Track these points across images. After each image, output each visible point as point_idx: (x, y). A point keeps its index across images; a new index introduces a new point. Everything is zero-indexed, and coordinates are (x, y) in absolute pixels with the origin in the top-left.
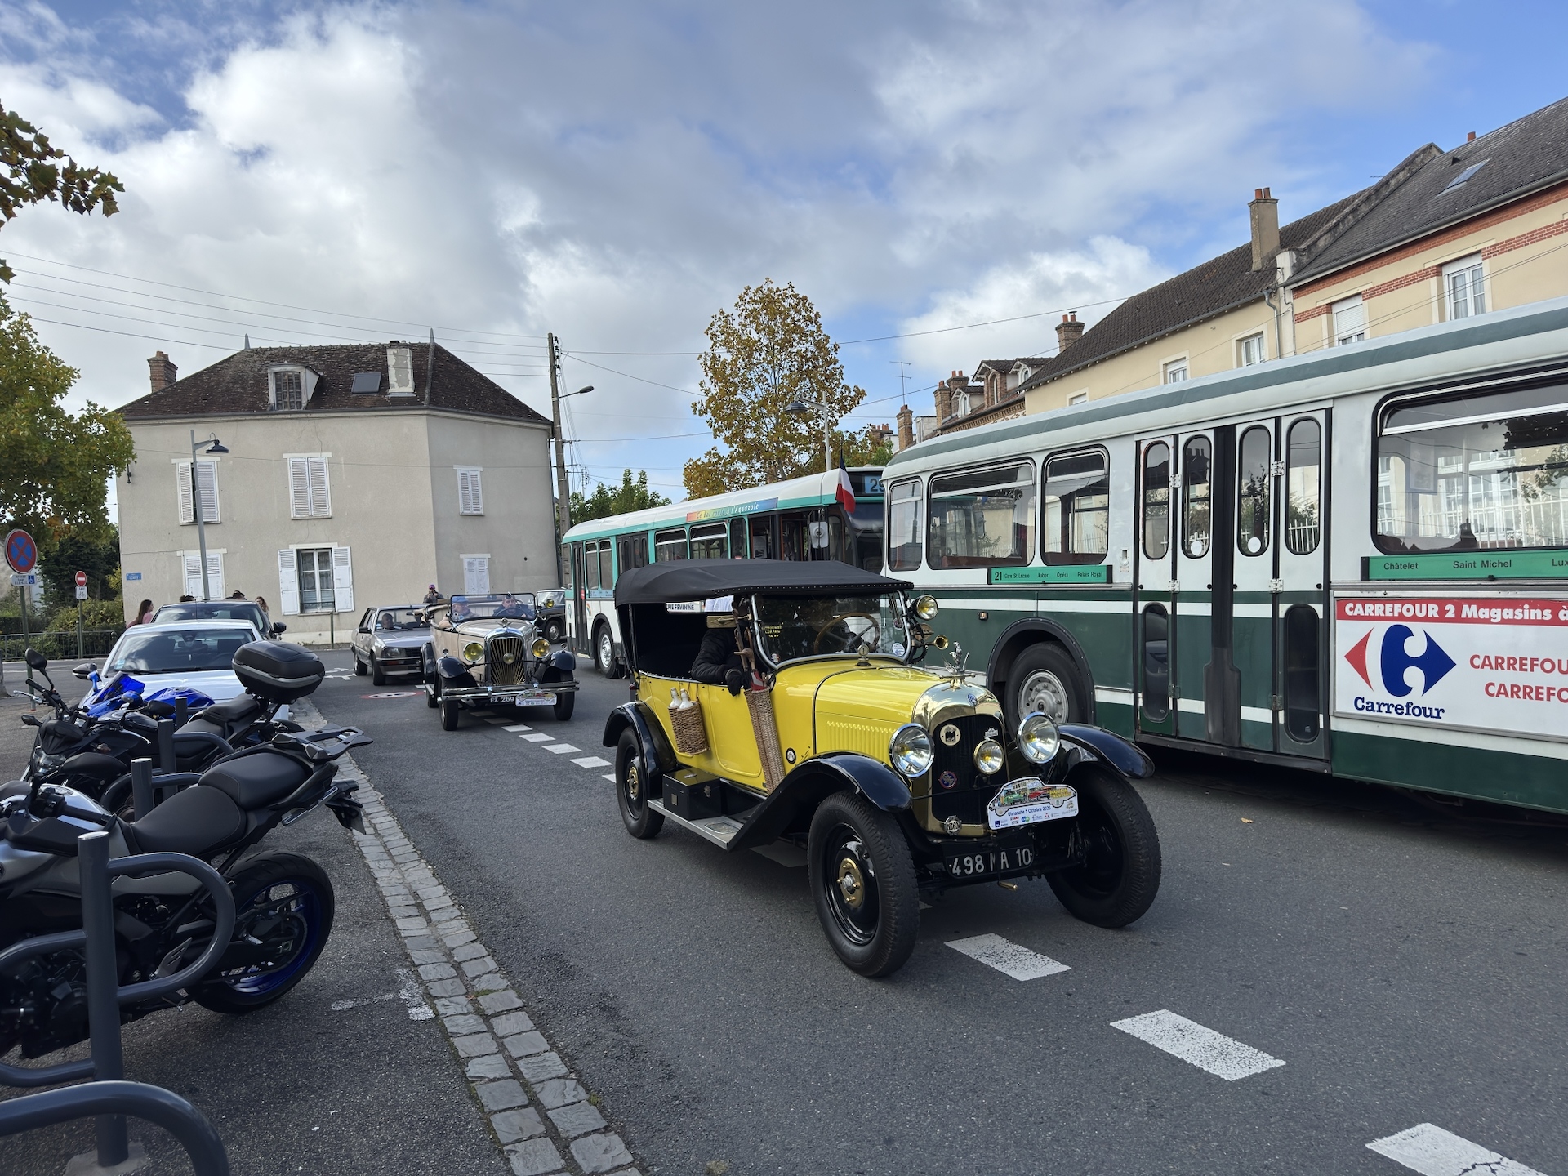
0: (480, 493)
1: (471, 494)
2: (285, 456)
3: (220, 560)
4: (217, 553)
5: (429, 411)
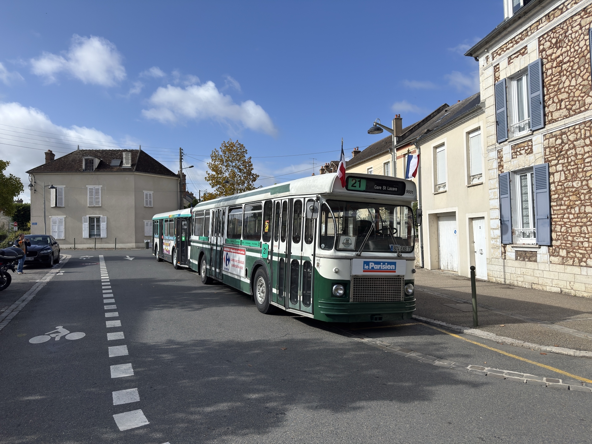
0: (152, 200)
1: (149, 200)
2: (87, 186)
3: (64, 220)
4: (63, 217)
5: (135, 173)
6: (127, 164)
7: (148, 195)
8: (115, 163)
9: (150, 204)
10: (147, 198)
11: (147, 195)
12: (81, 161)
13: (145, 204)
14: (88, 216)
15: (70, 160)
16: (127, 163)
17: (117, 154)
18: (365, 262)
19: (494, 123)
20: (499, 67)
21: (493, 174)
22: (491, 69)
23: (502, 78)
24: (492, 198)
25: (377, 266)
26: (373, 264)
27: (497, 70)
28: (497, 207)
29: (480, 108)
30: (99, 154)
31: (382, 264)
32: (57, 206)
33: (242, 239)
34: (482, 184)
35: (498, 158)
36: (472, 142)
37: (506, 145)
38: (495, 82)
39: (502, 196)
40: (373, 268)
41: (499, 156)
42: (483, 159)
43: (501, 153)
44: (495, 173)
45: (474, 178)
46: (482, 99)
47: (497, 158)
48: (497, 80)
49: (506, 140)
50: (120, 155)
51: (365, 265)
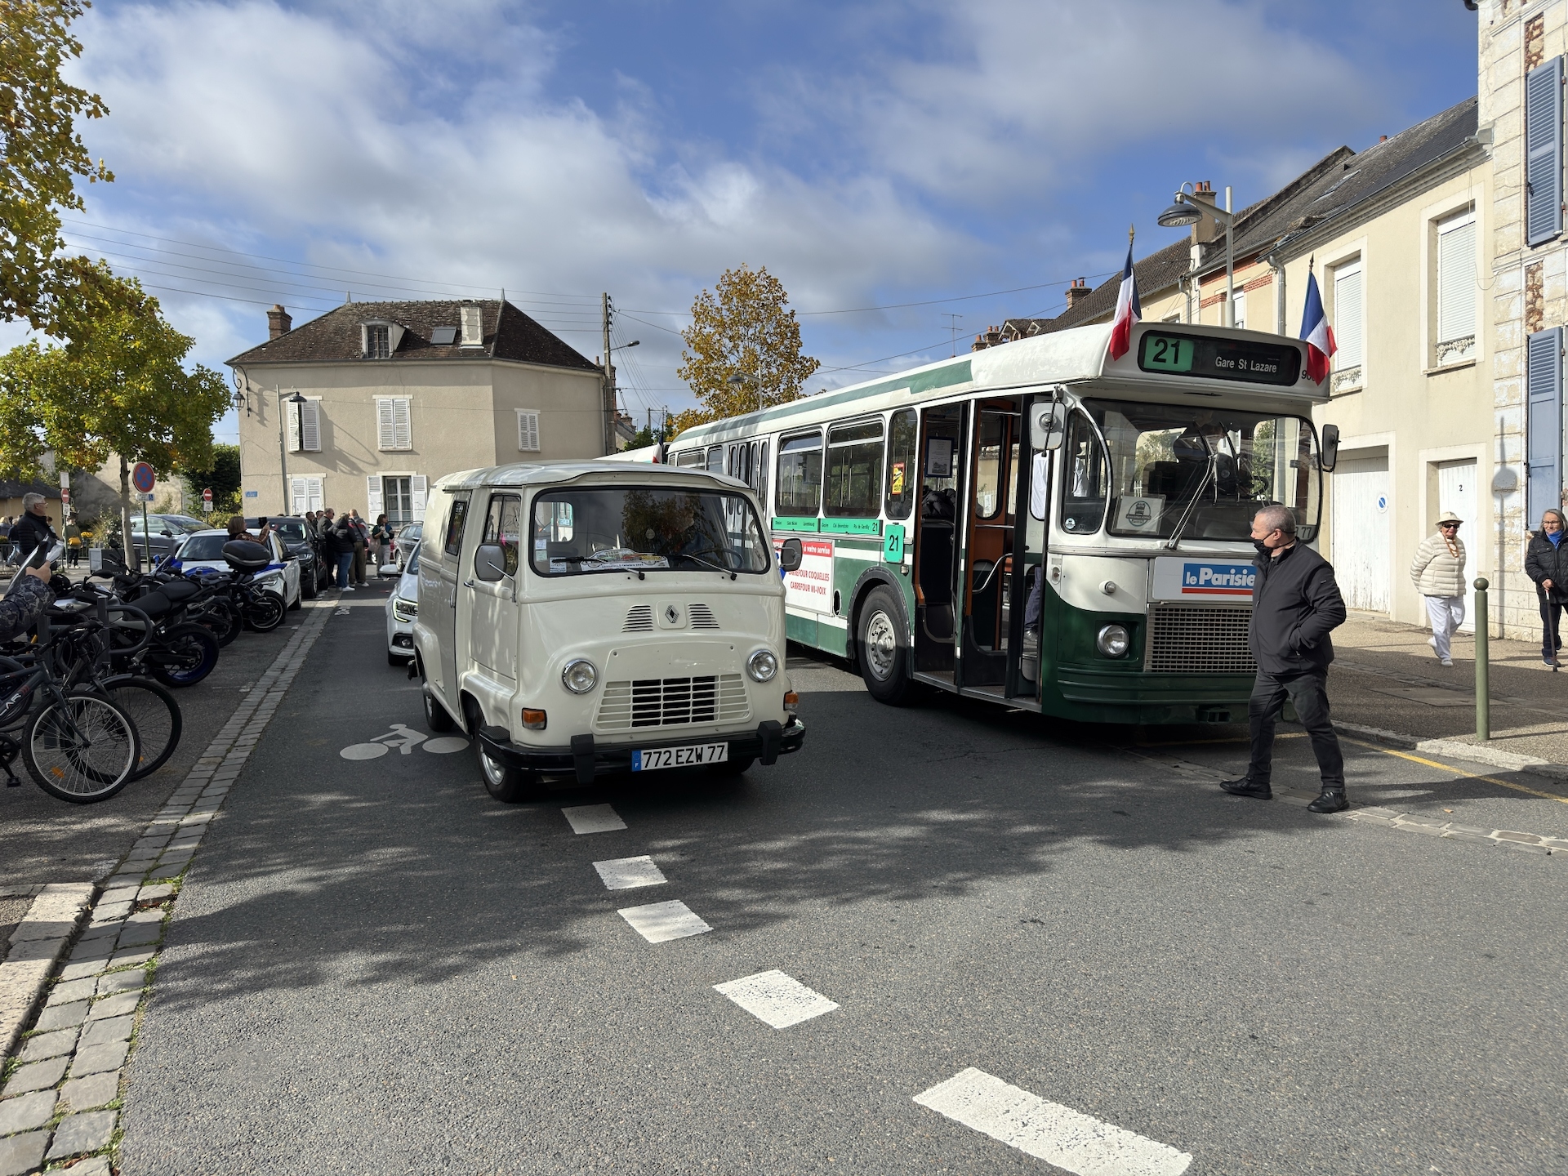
0: (537, 432)
1: (529, 434)
2: (374, 397)
3: (321, 483)
4: (318, 477)
5: (493, 362)
6: (472, 339)
7: (528, 420)
8: (441, 335)
9: (534, 443)
10: (524, 428)
11: (524, 419)
12: (356, 332)
13: (520, 444)
14: (380, 474)
15: (331, 329)
16: (473, 337)
17: (447, 313)
18: (1187, 567)
19: (1518, 190)
20: (1541, 25)
21: (1508, 335)
22: (1517, 33)
23: (1549, 56)
24: (1504, 404)
25: (1219, 576)
26: (1210, 571)
27: (1536, 33)
28: (1518, 430)
29: (1479, 147)
30: (400, 314)
31: (1233, 571)
32: (305, 448)
33: (821, 515)
34: (1473, 365)
35: (1528, 288)
36: (1445, 247)
37: (1554, 251)
38: (1527, 68)
39: (1533, 399)
40: (1208, 582)
41: (1530, 283)
42: (1480, 294)
43: (1538, 274)
44: (1516, 333)
45: (1447, 350)
46: (1483, 119)
47: (1524, 288)
48: (1535, 63)
49: (1556, 237)
50: (454, 315)
51: (1188, 574)
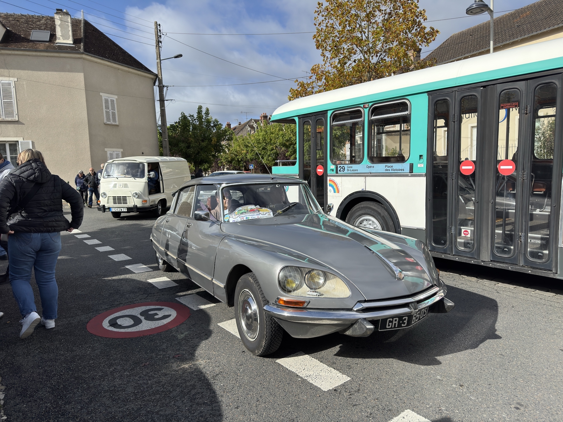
0: (116, 111)
1: (111, 112)
5: (84, 56)
6: (65, 39)
7: (110, 103)
8: (38, 35)
10: (107, 107)
11: (107, 101)
13: (105, 119)
16: (65, 37)
17: (38, 23)
50: (45, 24)
